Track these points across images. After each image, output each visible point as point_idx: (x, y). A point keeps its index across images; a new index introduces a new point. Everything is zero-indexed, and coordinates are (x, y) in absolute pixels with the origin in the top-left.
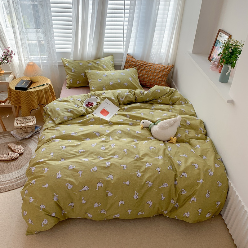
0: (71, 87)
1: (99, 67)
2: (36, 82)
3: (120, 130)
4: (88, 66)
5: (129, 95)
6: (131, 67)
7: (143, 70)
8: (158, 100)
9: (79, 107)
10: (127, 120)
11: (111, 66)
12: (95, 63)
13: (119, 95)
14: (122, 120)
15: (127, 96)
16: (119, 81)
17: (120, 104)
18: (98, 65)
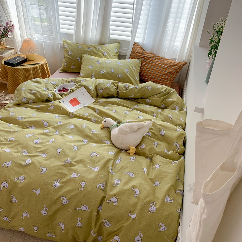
0: (65, 71)
1: (99, 53)
2: (31, 61)
3: (74, 125)
4: (87, 50)
5: (110, 88)
6: (136, 58)
7: (148, 63)
8: (147, 100)
9: (48, 90)
10: (93, 115)
11: (113, 55)
12: (96, 48)
13: (99, 85)
14: (86, 114)
15: (107, 88)
16: (113, 71)
17: (97, 96)
18: (99, 50)
